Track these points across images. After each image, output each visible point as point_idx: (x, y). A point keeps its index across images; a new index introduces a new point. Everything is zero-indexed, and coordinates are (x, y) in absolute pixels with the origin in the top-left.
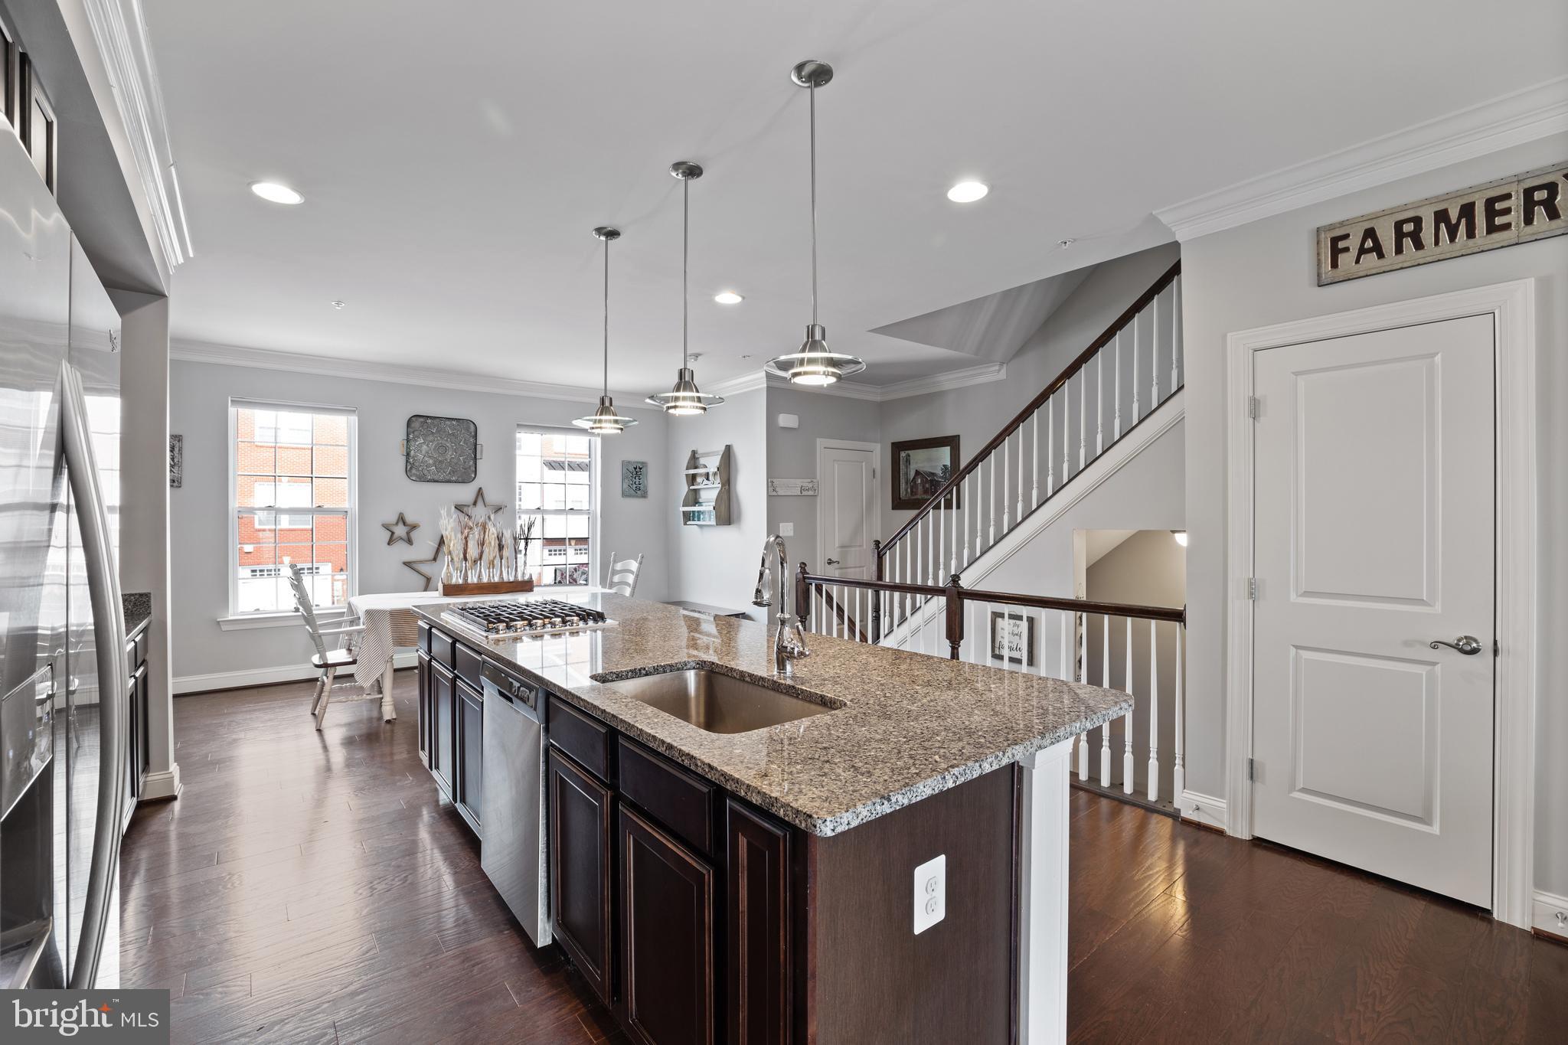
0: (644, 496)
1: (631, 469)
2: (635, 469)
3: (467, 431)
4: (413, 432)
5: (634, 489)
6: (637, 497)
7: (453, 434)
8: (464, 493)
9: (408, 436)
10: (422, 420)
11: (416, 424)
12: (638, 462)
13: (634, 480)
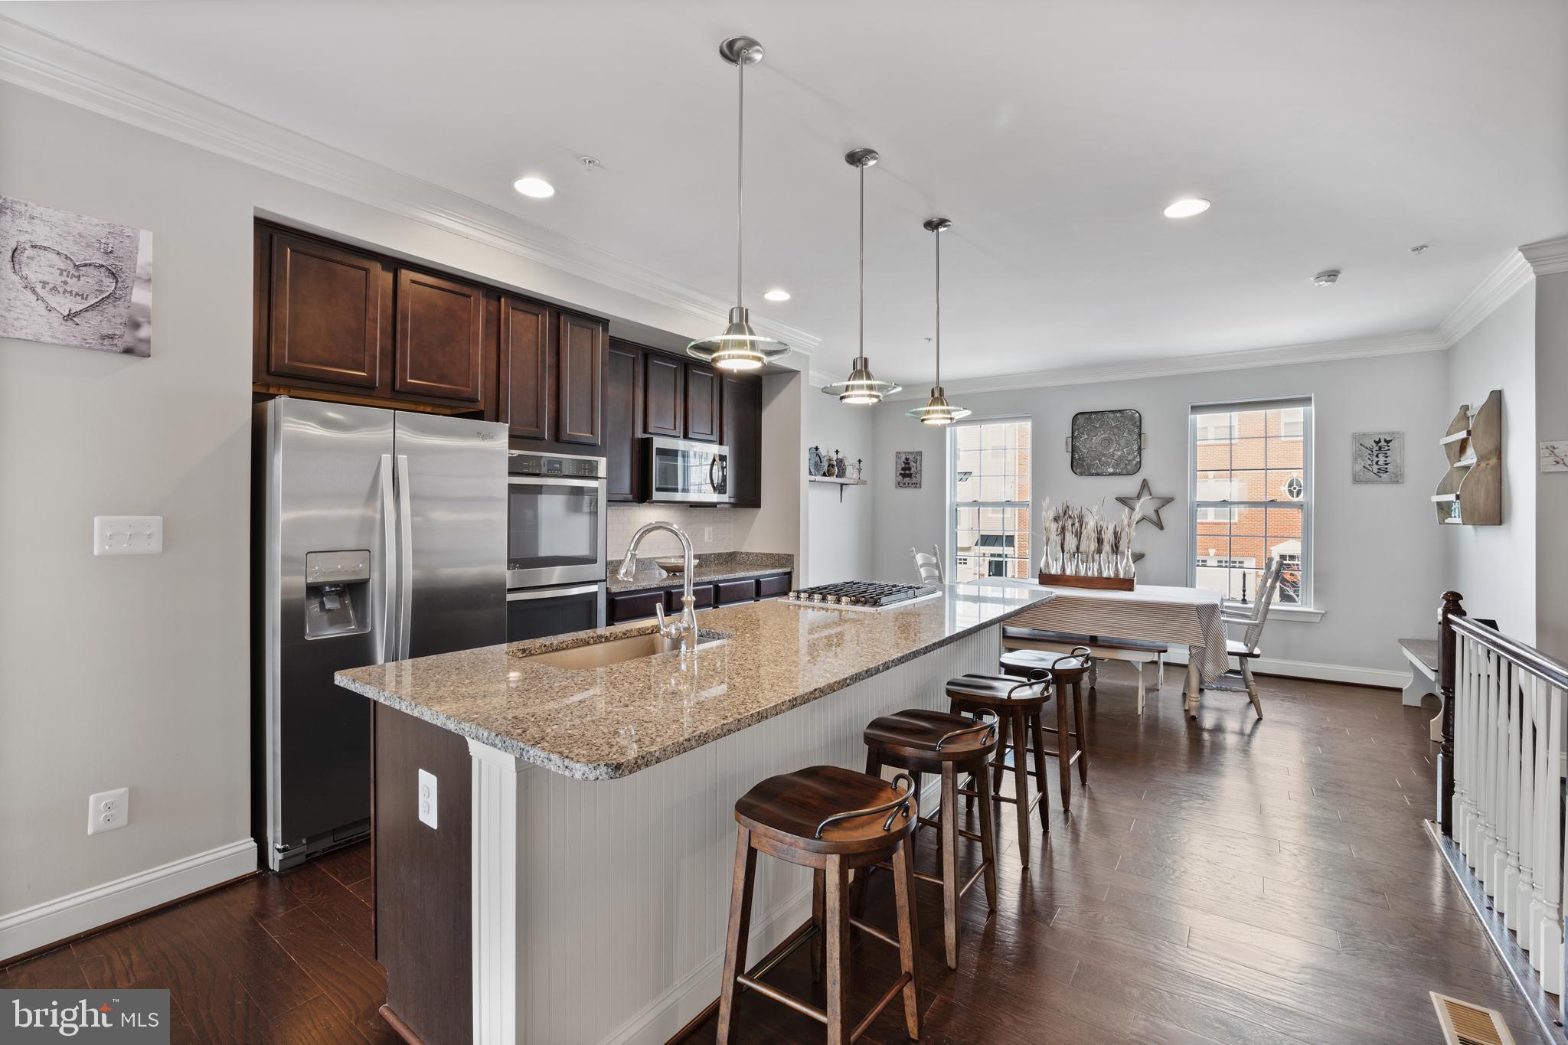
0: (1397, 479)
1: (1370, 443)
2: (1377, 443)
3: (1130, 422)
4: (1078, 429)
5: (1376, 471)
6: (1382, 482)
7: (1116, 427)
8: (1129, 485)
9: (1073, 433)
10: (1087, 416)
11: (1081, 420)
12: (1381, 434)
13: (1376, 459)
